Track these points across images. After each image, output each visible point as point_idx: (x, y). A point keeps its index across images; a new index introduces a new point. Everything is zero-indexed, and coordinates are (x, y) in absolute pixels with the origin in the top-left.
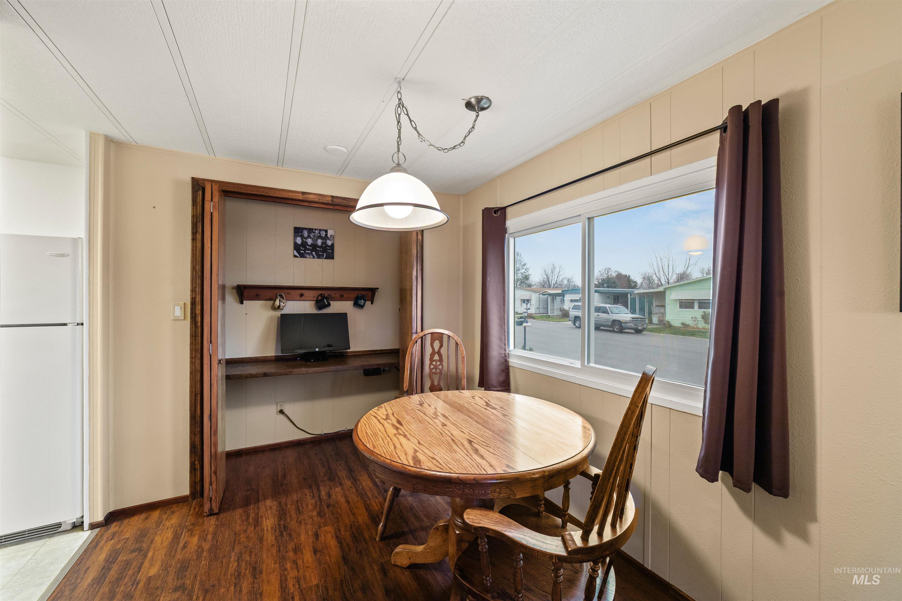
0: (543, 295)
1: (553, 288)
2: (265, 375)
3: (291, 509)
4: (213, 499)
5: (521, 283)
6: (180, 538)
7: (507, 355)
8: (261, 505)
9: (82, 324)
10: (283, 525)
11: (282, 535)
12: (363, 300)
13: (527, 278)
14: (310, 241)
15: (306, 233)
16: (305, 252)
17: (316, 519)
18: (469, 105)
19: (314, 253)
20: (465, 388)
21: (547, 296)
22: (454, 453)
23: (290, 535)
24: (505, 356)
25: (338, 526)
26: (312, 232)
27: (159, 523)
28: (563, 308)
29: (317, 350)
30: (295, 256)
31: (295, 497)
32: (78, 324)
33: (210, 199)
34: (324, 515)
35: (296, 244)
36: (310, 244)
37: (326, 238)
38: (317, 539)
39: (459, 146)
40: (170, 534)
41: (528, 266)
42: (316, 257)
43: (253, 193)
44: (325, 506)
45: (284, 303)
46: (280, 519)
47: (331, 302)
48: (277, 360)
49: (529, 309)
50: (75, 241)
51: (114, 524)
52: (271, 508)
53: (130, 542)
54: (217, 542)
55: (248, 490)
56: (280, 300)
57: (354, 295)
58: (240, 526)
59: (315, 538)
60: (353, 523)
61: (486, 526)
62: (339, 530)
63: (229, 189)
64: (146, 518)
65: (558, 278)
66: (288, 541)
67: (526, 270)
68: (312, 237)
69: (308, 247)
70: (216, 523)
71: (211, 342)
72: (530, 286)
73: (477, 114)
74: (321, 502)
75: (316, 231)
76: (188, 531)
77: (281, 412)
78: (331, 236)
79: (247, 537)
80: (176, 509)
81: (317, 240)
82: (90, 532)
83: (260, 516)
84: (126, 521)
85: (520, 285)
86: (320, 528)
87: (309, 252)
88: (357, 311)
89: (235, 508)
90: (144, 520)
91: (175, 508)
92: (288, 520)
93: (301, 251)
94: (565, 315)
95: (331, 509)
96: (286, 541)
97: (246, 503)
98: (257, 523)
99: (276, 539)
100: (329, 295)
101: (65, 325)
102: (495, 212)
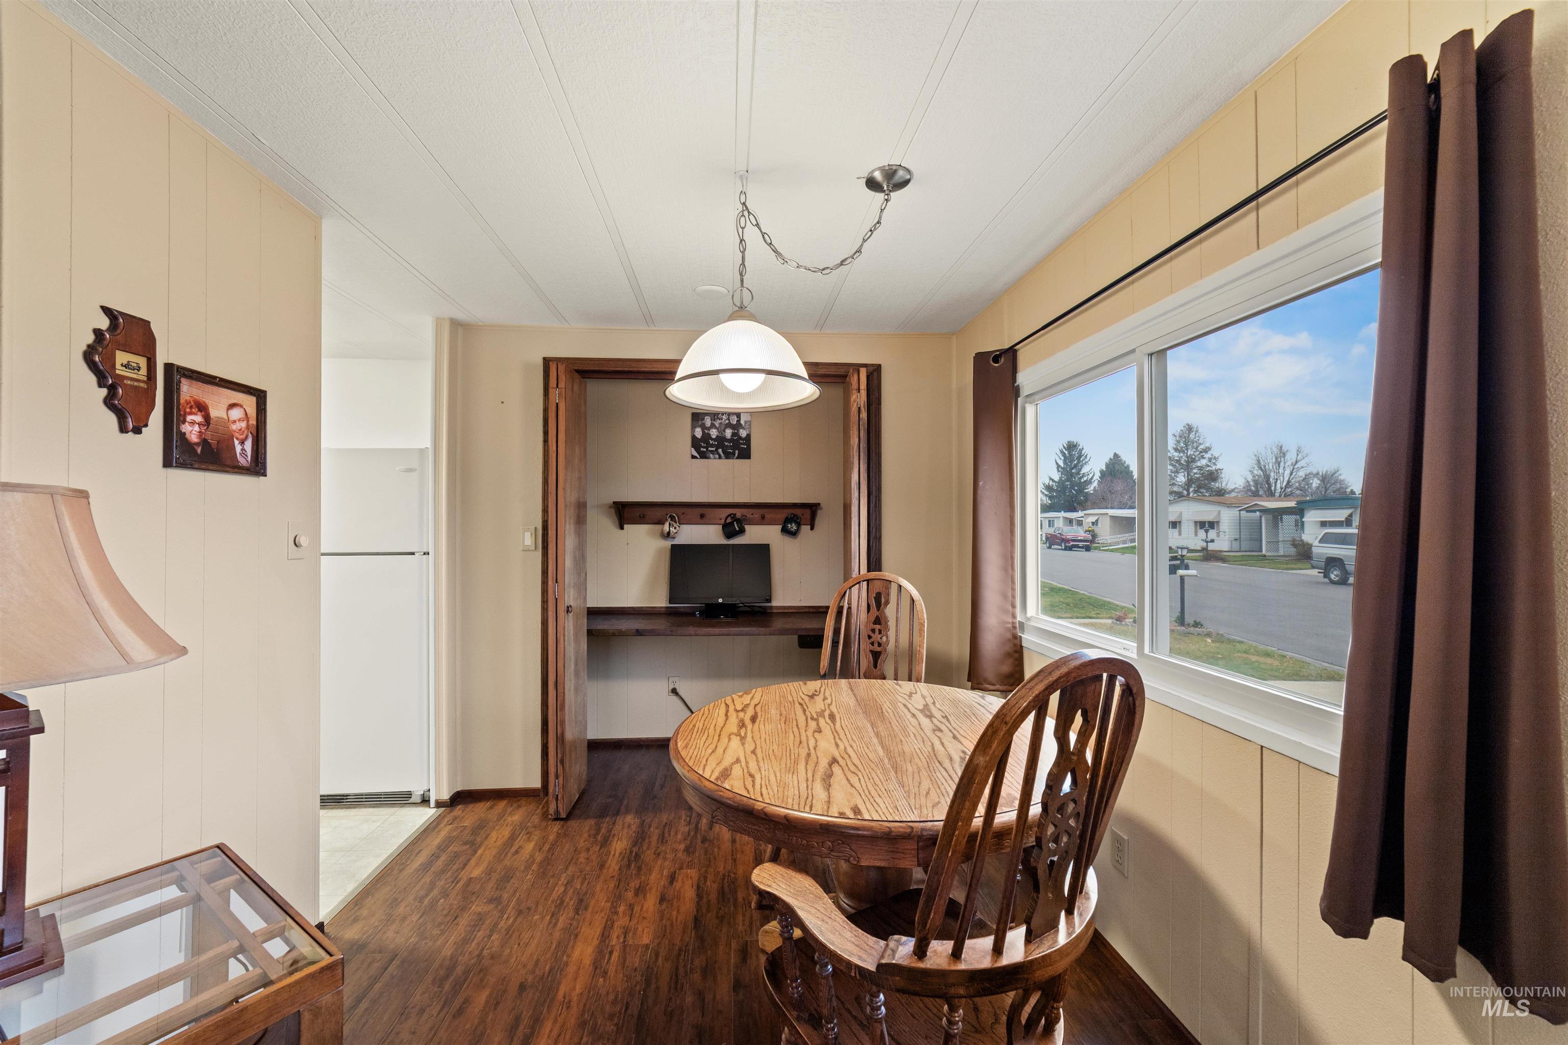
0: (1247, 511)
1: (1280, 496)
2: (639, 633)
3: (655, 833)
4: (559, 797)
5: (1199, 487)
6: (517, 838)
7: (1018, 625)
8: (619, 820)
9: (428, 554)
10: (636, 853)
11: (629, 866)
12: (796, 522)
13: (1213, 476)
14: (714, 433)
15: (708, 422)
16: (707, 449)
17: (680, 855)
18: (872, 184)
19: (720, 451)
20: (921, 679)
21: (1258, 513)
22: (791, 773)
23: (639, 869)
24: (1014, 627)
25: (706, 872)
26: (718, 418)
27: (501, 816)
28: (1302, 540)
29: (720, 600)
30: (693, 457)
31: (665, 817)
32: (425, 554)
33: (555, 386)
34: (694, 852)
35: (694, 437)
36: (714, 437)
37: (738, 425)
38: (671, 883)
39: (850, 260)
40: (507, 833)
41: (1214, 452)
42: (724, 458)
43: (617, 369)
44: (699, 841)
45: (675, 528)
46: (635, 844)
47: (747, 527)
48: (669, 613)
49: (1212, 541)
50: (422, 452)
51: (459, 807)
52: (629, 826)
53: (466, 832)
54: (552, 856)
55: (610, 797)
56: (670, 523)
57: (783, 514)
58: (585, 842)
59: (669, 881)
60: (729, 872)
61: (775, 892)
62: (705, 879)
63: (587, 368)
64: (491, 808)
65: (1294, 474)
66: (634, 876)
67: (1210, 460)
68: (717, 426)
69: (711, 442)
70: (560, 832)
71: (557, 582)
72: (1221, 493)
73: (886, 197)
74: (696, 832)
75: (724, 417)
76: (528, 833)
77: (674, 691)
78: (746, 422)
79: (588, 859)
80: (524, 803)
81: (724, 431)
82: (435, 809)
83: (612, 834)
84: (471, 806)
85: (1195, 492)
86: (681, 868)
87: (714, 449)
88: (787, 539)
89: (587, 817)
90: (488, 810)
91: (523, 801)
92: (645, 848)
93: (702, 449)
94: (1304, 554)
95: (706, 845)
96: (631, 876)
97: (603, 813)
98: (605, 842)
99: (620, 869)
100: (743, 516)
101: (413, 554)
102: (996, 360)
